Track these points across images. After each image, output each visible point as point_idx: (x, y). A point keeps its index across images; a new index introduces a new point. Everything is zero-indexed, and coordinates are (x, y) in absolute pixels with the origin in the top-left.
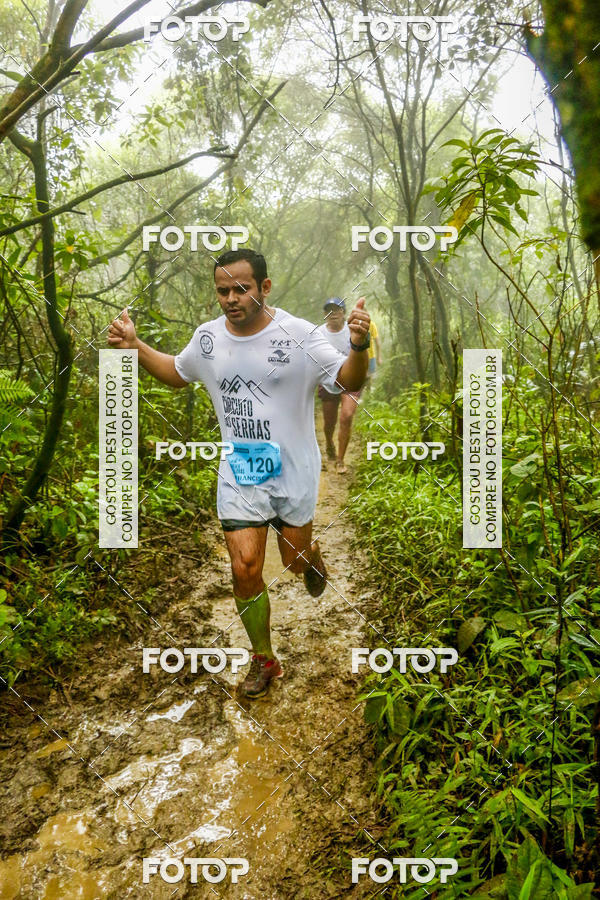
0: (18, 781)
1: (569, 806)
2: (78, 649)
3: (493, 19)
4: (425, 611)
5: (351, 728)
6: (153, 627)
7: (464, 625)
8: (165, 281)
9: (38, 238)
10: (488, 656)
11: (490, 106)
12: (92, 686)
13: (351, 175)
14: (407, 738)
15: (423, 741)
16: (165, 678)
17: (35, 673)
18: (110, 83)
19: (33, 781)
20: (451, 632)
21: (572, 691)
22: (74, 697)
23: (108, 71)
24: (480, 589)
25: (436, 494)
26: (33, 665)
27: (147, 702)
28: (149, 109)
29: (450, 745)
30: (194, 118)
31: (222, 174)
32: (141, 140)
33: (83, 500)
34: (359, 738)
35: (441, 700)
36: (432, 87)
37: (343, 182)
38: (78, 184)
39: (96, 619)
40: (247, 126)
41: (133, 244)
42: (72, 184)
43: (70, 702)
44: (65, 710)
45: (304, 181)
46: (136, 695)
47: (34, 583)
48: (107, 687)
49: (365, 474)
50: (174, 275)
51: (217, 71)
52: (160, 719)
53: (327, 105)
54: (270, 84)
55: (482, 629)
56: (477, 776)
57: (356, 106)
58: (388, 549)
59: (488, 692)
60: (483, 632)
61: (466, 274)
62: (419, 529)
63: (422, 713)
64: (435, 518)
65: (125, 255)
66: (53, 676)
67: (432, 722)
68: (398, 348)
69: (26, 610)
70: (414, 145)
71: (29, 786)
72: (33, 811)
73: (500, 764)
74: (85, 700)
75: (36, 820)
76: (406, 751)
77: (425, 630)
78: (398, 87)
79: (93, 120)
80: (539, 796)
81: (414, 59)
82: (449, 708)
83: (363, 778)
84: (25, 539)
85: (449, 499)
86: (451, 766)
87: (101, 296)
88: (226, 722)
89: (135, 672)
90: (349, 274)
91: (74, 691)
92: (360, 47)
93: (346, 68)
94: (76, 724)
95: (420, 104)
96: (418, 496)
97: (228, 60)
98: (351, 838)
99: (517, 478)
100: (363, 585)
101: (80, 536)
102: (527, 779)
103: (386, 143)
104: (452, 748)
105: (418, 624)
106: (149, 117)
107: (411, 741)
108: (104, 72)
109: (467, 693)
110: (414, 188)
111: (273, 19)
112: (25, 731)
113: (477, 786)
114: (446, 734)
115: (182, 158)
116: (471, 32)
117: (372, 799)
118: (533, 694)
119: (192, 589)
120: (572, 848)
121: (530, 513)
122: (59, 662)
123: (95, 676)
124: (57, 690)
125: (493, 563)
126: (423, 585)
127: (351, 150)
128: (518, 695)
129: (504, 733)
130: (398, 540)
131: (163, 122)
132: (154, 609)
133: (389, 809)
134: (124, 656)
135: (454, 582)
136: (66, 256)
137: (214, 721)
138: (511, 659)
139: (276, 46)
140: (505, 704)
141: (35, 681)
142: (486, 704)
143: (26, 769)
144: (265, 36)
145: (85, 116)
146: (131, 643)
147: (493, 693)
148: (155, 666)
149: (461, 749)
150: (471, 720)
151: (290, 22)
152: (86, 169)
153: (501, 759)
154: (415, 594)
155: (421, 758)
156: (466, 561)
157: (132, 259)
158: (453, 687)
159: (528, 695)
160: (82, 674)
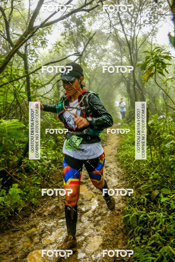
0: (21, 241)
2: (39, 201)
3: (156, 11)
4: (141, 188)
5: (119, 224)
7: (152, 193)
9: (25, 80)
10: (160, 202)
11: (156, 36)
12: (43, 211)
13: (115, 58)
15: (141, 229)
17: (26, 208)
18: (46, 35)
19: (26, 240)
20: (149, 195)
22: (38, 215)
23: (45, 32)
24: (157, 182)
26: (26, 206)
27: (59, 216)
28: (57, 42)
30: (70, 44)
31: (78, 60)
34: (122, 227)
35: (146, 216)
36: (139, 31)
37: (113, 60)
38: (37, 64)
40: (85, 45)
41: (53, 80)
42: (35, 64)
43: (37, 216)
44: (35, 219)
45: (102, 60)
46: (56, 214)
47: (25, 181)
48: (47, 212)
49: (122, 146)
51: (76, 30)
53: (108, 38)
54: (91, 33)
55: (158, 194)
56: (158, 240)
57: (116, 38)
58: (129, 169)
59: (160, 214)
60: (158, 195)
61: (150, 86)
62: (139, 163)
63: (141, 220)
65: (50, 84)
66: (31, 209)
67: (144, 223)
68: (131, 108)
69: (23, 189)
70: (134, 49)
71: (25, 242)
72: (26, 250)
73: (165, 236)
74: (41, 216)
75: (27, 253)
76: (136, 232)
77: (141, 194)
78: (129, 32)
79: (41, 46)
81: (133, 24)
82: (149, 219)
83: (123, 240)
84: (23, 168)
86: (150, 237)
87: (44, 96)
89: (55, 207)
90: (116, 87)
91: (38, 213)
92: (117, 21)
93: (113, 28)
94: (38, 223)
95: (135, 37)
97: (79, 27)
98: (120, 259)
99: (167, 148)
100: (122, 180)
101: (39, 167)
103: (125, 48)
104: (150, 231)
105: (139, 192)
106: (57, 44)
107: (137, 229)
108: (44, 32)
109: (154, 214)
110: (134, 61)
111: (92, 15)
112: (23, 225)
113: (158, 244)
115: (67, 55)
116: (150, 16)
121: (171, 159)
122: (33, 205)
123: (44, 209)
124: (33, 213)
126: (140, 180)
127: (115, 51)
128: (170, 214)
129: (166, 227)
130: (132, 166)
131: (61, 46)
134: (52, 202)
135: (149, 179)
136: (33, 86)
138: (167, 203)
139: (93, 22)
140: (166, 217)
141: (26, 210)
142: (160, 217)
143: (24, 237)
144: (89, 19)
145: (38, 45)
146: (54, 198)
147: (162, 214)
148: (61, 205)
149: (153, 232)
150: (155, 222)
151: (97, 15)
152: (39, 60)
153: (165, 235)
154: (137, 183)
155: (140, 234)
156: (153, 173)
157: (52, 85)
158: (149, 212)
159: (173, 214)
160: (40, 208)
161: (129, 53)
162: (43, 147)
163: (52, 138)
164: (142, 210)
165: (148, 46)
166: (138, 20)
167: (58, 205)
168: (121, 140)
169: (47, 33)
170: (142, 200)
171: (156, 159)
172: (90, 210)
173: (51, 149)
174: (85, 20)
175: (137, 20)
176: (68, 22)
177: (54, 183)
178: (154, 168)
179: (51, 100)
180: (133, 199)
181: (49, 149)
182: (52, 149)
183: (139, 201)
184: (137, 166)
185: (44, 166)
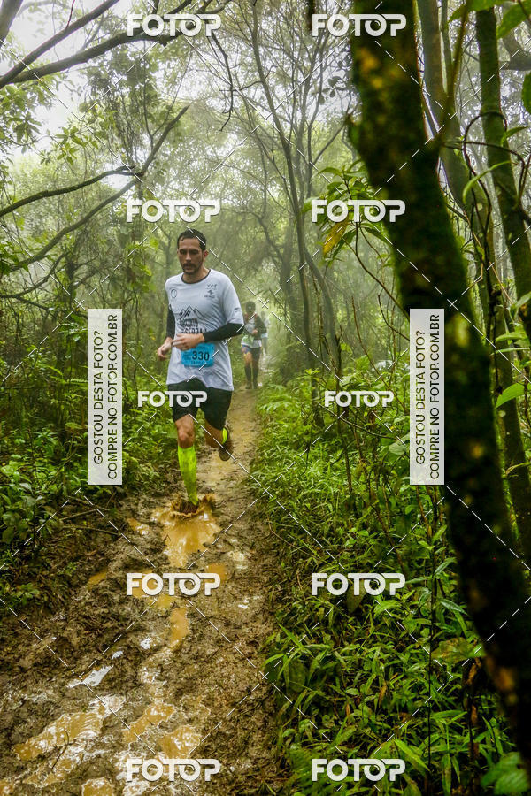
1: (446, 752)
5: (254, 686)
6: (73, 598)
8: (83, 282)
10: (373, 615)
12: (17, 656)
13: (248, 186)
14: (303, 695)
15: (317, 696)
16: (84, 646)
18: (31, 107)
21: (444, 650)
23: (29, 96)
24: (365, 555)
25: (326, 469)
27: (68, 669)
28: (65, 130)
29: (342, 699)
30: (107, 138)
31: (133, 187)
32: (59, 158)
33: (10, 482)
34: (261, 694)
35: (333, 658)
36: (317, 111)
37: (241, 192)
39: (20, 593)
40: (155, 144)
41: (54, 249)
46: (58, 663)
48: (31, 656)
49: (264, 451)
50: (90, 276)
51: (127, 97)
52: (80, 685)
54: (174, 108)
56: (366, 727)
57: (249, 127)
58: (285, 520)
59: (373, 649)
62: (312, 501)
63: (316, 670)
64: (326, 490)
65: (46, 259)
67: (325, 678)
68: (292, 338)
70: (302, 160)
73: (386, 714)
74: (10, 670)
76: (302, 706)
78: (286, 111)
79: (15, 140)
80: (420, 743)
81: (300, 87)
82: (340, 665)
83: (265, 733)
85: (338, 473)
86: (342, 718)
87: (25, 296)
88: (140, 685)
89: (57, 641)
90: (248, 272)
92: (253, 76)
93: (241, 95)
95: (306, 125)
96: (311, 471)
97: (138, 87)
98: (253, 790)
99: (395, 455)
100: (262, 553)
101: (6, 516)
102: (409, 727)
103: (276, 161)
104: (343, 702)
106: (66, 138)
107: (306, 697)
108: (25, 97)
109: (356, 650)
110: (301, 200)
111: (177, 52)
113: (365, 736)
114: (337, 689)
115: (98, 172)
116: (348, 65)
117: (273, 750)
118: (414, 648)
119: (109, 561)
120: (449, 791)
121: (407, 487)
123: (20, 647)
125: (377, 531)
126: (315, 552)
127: (248, 164)
128: (401, 650)
129: (388, 686)
130: (293, 511)
131: (79, 143)
132: (75, 581)
133: (288, 761)
134: (47, 626)
135: (343, 548)
137: (129, 684)
138: (393, 618)
139: (179, 75)
140: (390, 659)
142: (372, 660)
144: (169, 67)
145: (8, 136)
146: (54, 614)
147: (378, 649)
148: (75, 635)
149: (350, 703)
150: (359, 674)
151: (191, 55)
152: (10, 182)
153: (386, 710)
154: (309, 560)
155: (316, 712)
156: (354, 530)
157: (52, 263)
158: (343, 645)
159: (410, 650)
160: (7, 646)
161: (287, 171)
162: (20, 457)
163: (51, 427)
164: (320, 641)
165: (344, 154)
166: (314, 77)
167: (65, 634)
168: (263, 434)
169: (36, 102)
170: (322, 609)
171: (363, 487)
172: (165, 645)
173: (46, 460)
174: (154, 68)
175: (310, 77)
176: (104, 70)
177: (54, 567)
178: (358, 516)
179: (46, 309)
180: (295, 608)
181: (40, 461)
182: (49, 463)
183: (314, 615)
184: (308, 511)
185: (24, 515)
